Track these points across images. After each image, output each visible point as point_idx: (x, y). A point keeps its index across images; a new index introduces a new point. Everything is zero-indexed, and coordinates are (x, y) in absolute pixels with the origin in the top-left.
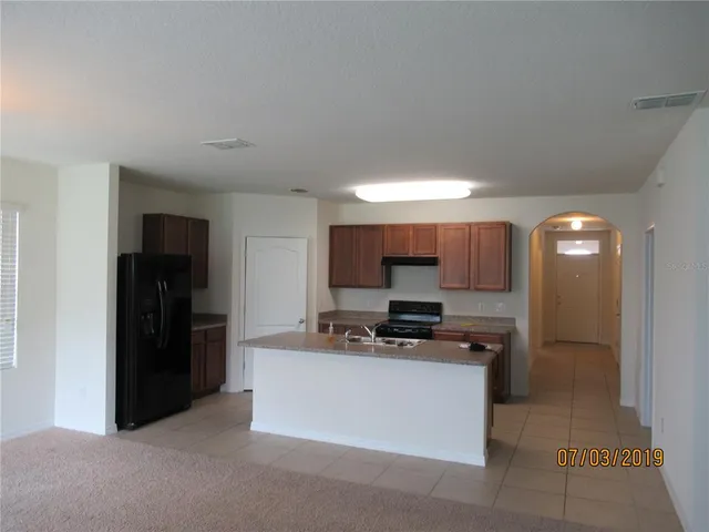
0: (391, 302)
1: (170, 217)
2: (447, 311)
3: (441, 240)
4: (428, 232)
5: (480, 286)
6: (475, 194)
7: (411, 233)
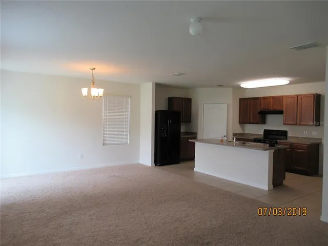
0: (265, 130)
1: (176, 98)
2: (289, 135)
3: (284, 103)
4: (279, 99)
5: (302, 123)
6: (291, 83)
7: (272, 100)
